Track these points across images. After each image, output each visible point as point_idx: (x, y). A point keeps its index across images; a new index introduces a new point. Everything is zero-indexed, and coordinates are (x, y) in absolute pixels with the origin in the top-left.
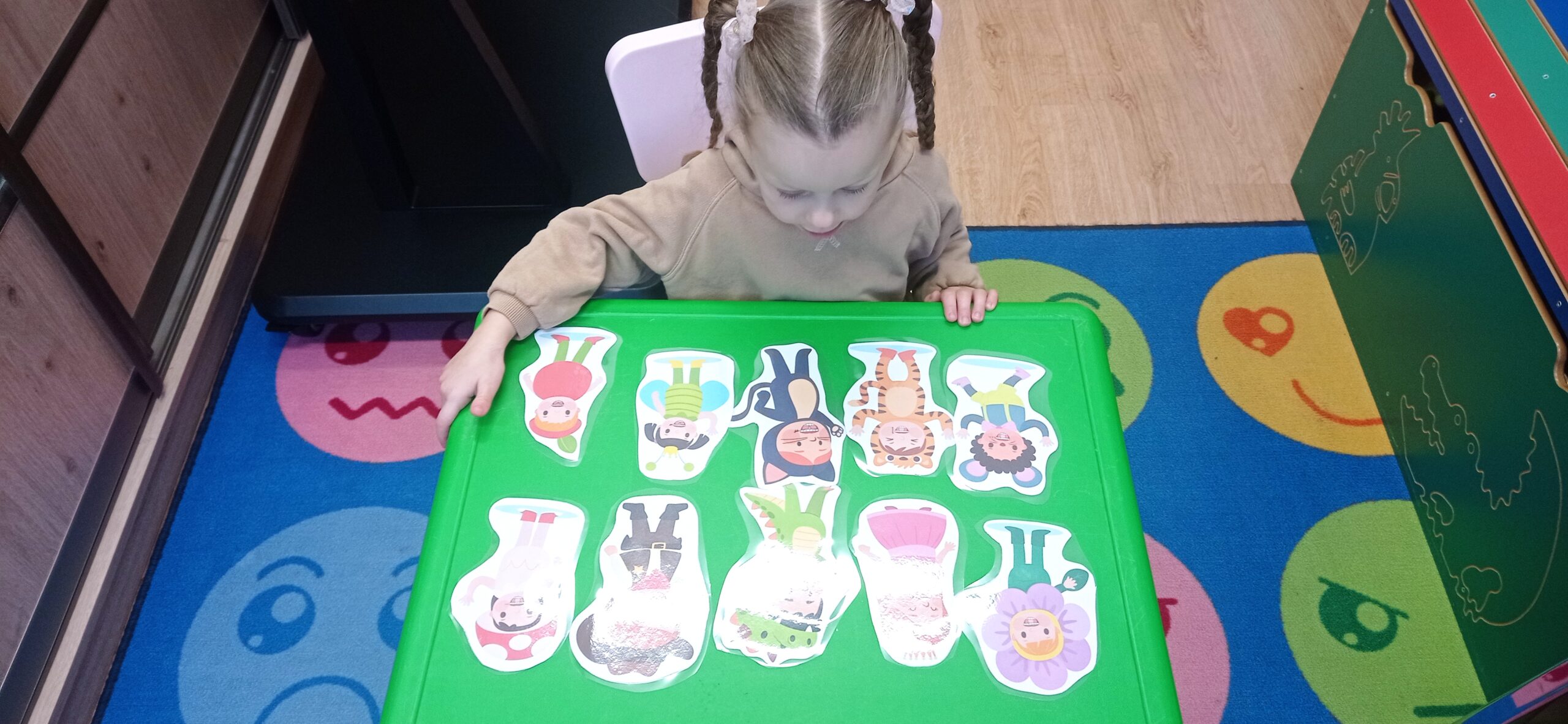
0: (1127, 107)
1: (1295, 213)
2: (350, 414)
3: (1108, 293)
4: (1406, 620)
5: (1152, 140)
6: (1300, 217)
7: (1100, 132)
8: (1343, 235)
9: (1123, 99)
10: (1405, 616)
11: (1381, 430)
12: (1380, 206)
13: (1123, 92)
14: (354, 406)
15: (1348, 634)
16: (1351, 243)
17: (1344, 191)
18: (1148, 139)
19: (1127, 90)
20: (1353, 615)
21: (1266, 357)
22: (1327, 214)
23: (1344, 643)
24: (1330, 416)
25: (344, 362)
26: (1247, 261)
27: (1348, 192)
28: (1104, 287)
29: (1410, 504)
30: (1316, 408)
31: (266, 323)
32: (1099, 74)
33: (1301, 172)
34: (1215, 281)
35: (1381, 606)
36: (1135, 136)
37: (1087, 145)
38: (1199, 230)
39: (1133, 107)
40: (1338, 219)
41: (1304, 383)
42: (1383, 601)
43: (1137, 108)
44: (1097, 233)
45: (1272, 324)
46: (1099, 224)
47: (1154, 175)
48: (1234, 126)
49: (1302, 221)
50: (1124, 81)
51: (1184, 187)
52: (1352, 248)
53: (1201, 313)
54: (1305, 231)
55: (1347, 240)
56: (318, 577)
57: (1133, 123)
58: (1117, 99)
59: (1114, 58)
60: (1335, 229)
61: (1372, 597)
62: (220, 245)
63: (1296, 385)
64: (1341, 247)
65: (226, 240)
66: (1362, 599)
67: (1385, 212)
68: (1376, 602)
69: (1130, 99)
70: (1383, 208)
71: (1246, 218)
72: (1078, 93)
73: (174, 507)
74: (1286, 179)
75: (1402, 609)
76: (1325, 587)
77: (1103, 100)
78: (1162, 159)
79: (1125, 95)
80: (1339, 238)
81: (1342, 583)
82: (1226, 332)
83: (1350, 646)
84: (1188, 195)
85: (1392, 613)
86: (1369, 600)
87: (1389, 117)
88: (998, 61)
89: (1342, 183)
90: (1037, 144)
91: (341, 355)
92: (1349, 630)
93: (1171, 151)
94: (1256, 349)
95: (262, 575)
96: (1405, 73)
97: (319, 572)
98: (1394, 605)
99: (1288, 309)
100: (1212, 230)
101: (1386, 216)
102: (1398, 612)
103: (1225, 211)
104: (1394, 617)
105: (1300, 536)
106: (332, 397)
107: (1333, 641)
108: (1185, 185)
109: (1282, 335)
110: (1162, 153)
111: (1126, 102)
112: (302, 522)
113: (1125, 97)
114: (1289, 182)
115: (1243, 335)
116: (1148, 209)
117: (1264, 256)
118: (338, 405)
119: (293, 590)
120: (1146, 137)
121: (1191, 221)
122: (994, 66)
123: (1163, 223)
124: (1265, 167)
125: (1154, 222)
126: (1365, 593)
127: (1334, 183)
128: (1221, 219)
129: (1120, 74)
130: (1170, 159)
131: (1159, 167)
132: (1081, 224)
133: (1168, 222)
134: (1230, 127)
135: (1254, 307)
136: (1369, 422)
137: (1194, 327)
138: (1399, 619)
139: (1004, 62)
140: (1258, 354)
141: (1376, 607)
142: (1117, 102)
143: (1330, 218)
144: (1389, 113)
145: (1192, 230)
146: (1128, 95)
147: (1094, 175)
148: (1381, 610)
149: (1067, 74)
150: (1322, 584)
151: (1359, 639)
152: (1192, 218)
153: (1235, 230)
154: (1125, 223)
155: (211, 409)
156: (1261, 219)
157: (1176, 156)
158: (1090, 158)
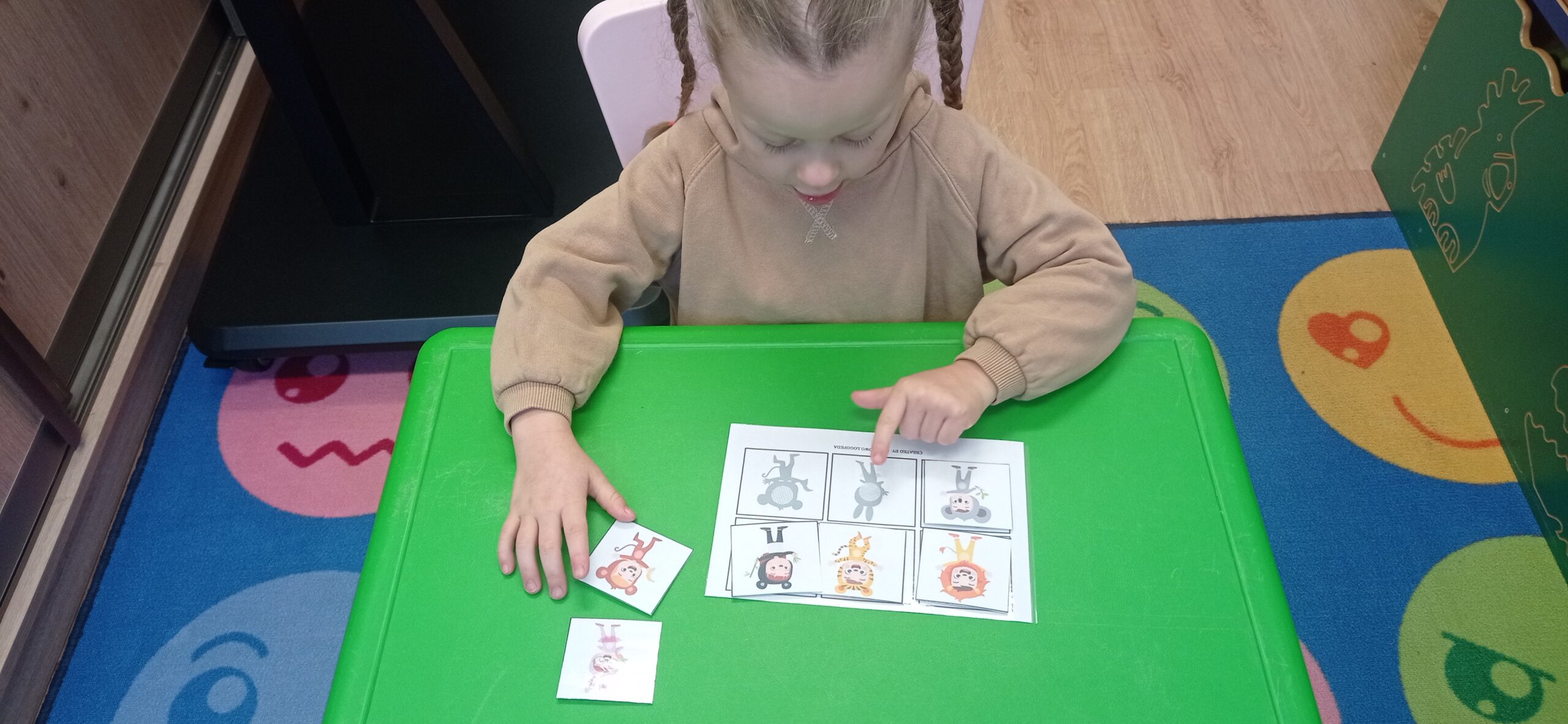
0: (1180, 89)
1: (1377, 202)
2: (302, 461)
3: (1172, 300)
4: (1552, 684)
5: (1210, 124)
6: (1386, 208)
7: (1151, 117)
8: (1441, 226)
9: (1174, 80)
10: (1550, 678)
11: (1499, 452)
12: (1490, 192)
13: (1174, 72)
14: (307, 451)
15: (1483, 701)
16: (1452, 236)
17: (1441, 176)
18: (1206, 124)
19: (1178, 70)
20: (1487, 678)
21: (1361, 370)
22: (1420, 203)
23: (1479, 712)
24: (1439, 438)
25: (296, 400)
26: (1330, 258)
27: (1446, 177)
28: (1166, 293)
29: (1542, 541)
30: (1422, 429)
31: (204, 358)
32: (1145, 53)
33: (1384, 156)
34: (1295, 282)
35: (1520, 665)
36: (1191, 120)
37: (1137, 132)
38: (1272, 225)
39: (1186, 88)
40: (1434, 208)
41: (1408, 401)
42: (1522, 661)
43: (1191, 89)
44: (1154, 231)
45: (1366, 332)
46: (1156, 220)
47: (1216, 164)
48: (1303, 106)
49: (1388, 212)
50: (1174, 60)
51: (1250, 175)
52: (1453, 241)
53: (1282, 321)
54: (1392, 224)
55: (1447, 233)
56: (261, 657)
57: (1187, 105)
58: (1168, 80)
59: (1161, 35)
60: (1431, 220)
61: (1508, 654)
62: (153, 269)
63: (1397, 401)
64: (1439, 241)
65: (160, 264)
66: (1496, 657)
67: (1497, 199)
68: (1513, 661)
69: (1182, 79)
70: (1494, 194)
71: (1325, 211)
72: (1123, 74)
73: (99, 575)
74: (1365, 165)
75: (1545, 670)
76: (1450, 644)
77: (1151, 81)
78: (1223, 145)
79: (1176, 76)
80: (1436, 232)
81: (1470, 638)
82: (1313, 342)
83: (1486, 716)
84: (1256, 185)
85: (1535, 675)
86: (1505, 659)
87: (1499, 89)
88: (1032, 41)
89: (1438, 166)
90: (1081, 132)
91: (293, 393)
92: (1483, 696)
93: (1233, 136)
94: (1349, 361)
95: (197, 654)
96: (1521, 35)
97: (262, 651)
98: (1535, 664)
99: (1381, 313)
100: (1286, 224)
101: (1498, 204)
102: (1541, 674)
103: (1300, 202)
104: (1538, 679)
105: (1417, 582)
106: (281, 442)
107: (1465, 710)
108: (1252, 173)
109: (1377, 343)
110: (1223, 139)
111: (1178, 83)
112: (244, 591)
113: (1177, 78)
114: (1369, 168)
115: (1332, 344)
116: (1211, 202)
117: (1349, 252)
118: (288, 451)
119: (232, 674)
120: (1203, 121)
121: (1262, 215)
122: (1027, 47)
123: (1230, 217)
124: (1340, 151)
125: (1219, 216)
126: (1498, 650)
127: (1427, 167)
128: (1296, 211)
129: (1170, 52)
130: (1233, 144)
131: (1221, 154)
132: (1135, 221)
133: (1235, 216)
134: (1298, 107)
135: (1342, 312)
136: (1484, 444)
137: (1274, 338)
138: (1545, 683)
139: (1038, 43)
140: (1351, 367)
141: (1514, 666)
142: (1168, 83)
143: (1423, 208)
144: (1499, 83)
145: (1264, 225)
146: (1179, 75)
147: (1147, 166)
148: (1520, 671)
149: (1110, 53)
150: (1446, 640)
151: (1497, 707)
152: (1263, 211)
153: (1314, 223)
154: (1185, 218)
155: (144, 459)
156: (1342, 211)
157: (1239, 141)
158: (1142, 147)
